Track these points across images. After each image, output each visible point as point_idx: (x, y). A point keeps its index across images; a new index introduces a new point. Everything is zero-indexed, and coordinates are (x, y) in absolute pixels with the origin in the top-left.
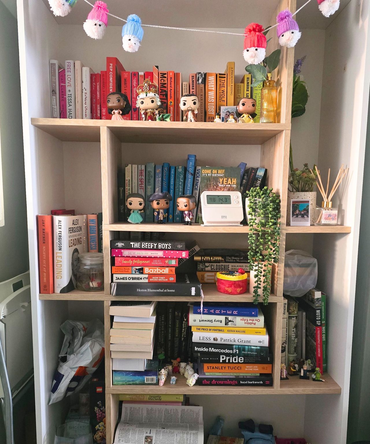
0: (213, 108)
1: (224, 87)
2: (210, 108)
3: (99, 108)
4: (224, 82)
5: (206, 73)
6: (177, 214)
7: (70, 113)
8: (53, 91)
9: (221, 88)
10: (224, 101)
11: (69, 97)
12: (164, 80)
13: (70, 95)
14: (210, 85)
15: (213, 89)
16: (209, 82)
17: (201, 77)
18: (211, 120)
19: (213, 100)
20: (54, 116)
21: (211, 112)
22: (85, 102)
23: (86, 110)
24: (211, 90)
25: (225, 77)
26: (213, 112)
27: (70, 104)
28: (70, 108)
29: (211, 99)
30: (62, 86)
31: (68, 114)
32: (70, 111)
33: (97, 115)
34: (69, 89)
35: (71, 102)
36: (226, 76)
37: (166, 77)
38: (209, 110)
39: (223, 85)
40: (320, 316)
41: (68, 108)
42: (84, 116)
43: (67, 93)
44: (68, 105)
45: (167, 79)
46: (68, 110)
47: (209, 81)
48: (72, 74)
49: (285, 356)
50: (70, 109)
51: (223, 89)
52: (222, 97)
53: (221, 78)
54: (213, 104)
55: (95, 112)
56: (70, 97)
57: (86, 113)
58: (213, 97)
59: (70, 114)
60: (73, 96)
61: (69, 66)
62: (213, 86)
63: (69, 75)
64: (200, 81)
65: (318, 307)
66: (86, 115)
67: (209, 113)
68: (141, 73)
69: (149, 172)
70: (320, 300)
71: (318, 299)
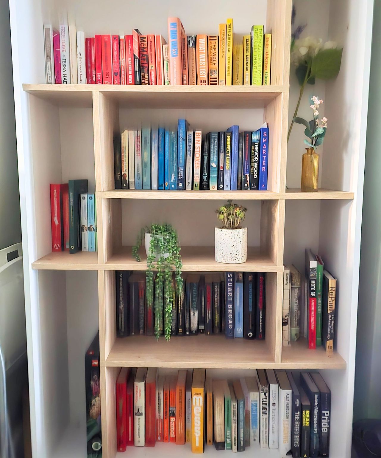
0: (205, 71)
1: (215, 49)
2: (201, 71)
3: (94, 73)
4: (215, 44)
5: (196, 36)
6: (172, 181)
7: (64, 78)
8: (47, 56)
9: (212, 50)
10: (215, 64)
11: (63, 62)
12: (144, 44)
13: (65, 61)
14: (201, 48)
15: (204, 51)
16: (200, 45)
17: (192, 40)
18: (203, 83)
19: (204, 63)
20: (49, 82)
21: (203, 75)
22: (80, 67)
23: (81, 75)
24: (203, 53)
25: (216, 40)
26: (205, 75)
27: (65, 69)
28: (65, 73)
29: (202, 62)
30: (57, 51)
31: (63, 79)
32: (65, 77)
33: (92, 80)
34: (64, 54)
35: (65, 67)
36: (217, 38)
37: (146, 41)
38: (201, 73)
39: (214, 48)
40: (314, 287)
41: (62, 73)
42: (79, 81)
43: (62, 58)
44: (62, 71)
45: (147, 43)
46: (62, 76)
47: (200, 43)
48: (66, 38)
49: (288, 329)
50: (65, 75)
51: (213, 52)
52: (213, 60)
53: (211, 41)
54: (205, 67)
55: (90, 77)
56: (65, 62)
57: (81, 78)
58: (205, 60)
59: (65, 80)
60: (68, 61)
61: (64, 31)
62: (204, 48)
63: (63, 40)
64: (191, 44)
65: (313, 277)
66: (81, 80)
67: (201, 76)
68: (122, 37)
69: (146, 138)
70: (315, 270)
71: (313, 269)
